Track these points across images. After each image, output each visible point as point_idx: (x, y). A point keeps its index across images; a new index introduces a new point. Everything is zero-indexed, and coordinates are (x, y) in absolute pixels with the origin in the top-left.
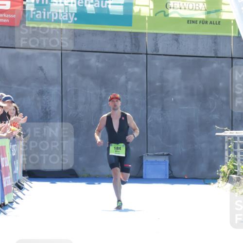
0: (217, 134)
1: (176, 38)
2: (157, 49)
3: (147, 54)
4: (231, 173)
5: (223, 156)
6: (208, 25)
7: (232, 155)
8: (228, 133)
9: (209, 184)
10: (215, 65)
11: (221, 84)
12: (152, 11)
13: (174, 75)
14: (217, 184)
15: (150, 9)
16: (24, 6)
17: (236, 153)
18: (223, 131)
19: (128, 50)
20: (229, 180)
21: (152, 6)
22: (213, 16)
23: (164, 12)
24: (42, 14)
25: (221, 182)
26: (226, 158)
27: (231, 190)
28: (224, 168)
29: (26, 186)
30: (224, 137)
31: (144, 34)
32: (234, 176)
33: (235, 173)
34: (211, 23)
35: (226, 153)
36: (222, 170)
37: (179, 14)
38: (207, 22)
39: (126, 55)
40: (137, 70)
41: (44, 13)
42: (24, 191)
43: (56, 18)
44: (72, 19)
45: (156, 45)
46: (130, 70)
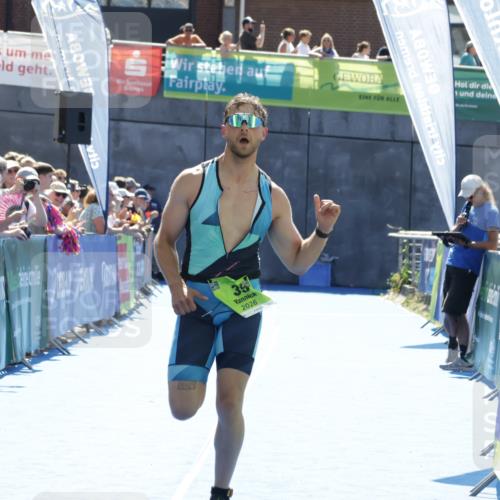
0: (391, 234)
1: (346, 115)
2: (321, 129)
3: (309, 135)
4: (404, 282)
5: (397, 262)
6: (385, 102)
7: (406, 261)
8: (403, 234)
9: (378, 294)
10: (391, 151)
11: (398, 174)
12: (316, 84)
13: (341, 160)
14: (387, 296)
15: (315, 81)
16: (163, 73)
17: (410, 259)
18: (397, 231)
19: (287, 128)
20: (402, 291)
21: (317, 77)
22: (391, 91)
23: (332, 84)
24: (184, 83)
25: (392, 293)
26: (400, 264)
27: (403, 304)
28: (396, 277)
29: (155, 292)
30: (398, 239)
31: (305, 111)
32: (407, 286)
33: (409, 283)
34: (388, 99)
35: (400, 258)
36: (393, 278)
37: (349, 87)
38: (382, 98)
39: (284, 136)
40: (296, 153)
41: (186, 81)
42: (152, 298)
43: (200, 88)
44: (219, 89)
45: (320, 123)
46: (288, 153)
